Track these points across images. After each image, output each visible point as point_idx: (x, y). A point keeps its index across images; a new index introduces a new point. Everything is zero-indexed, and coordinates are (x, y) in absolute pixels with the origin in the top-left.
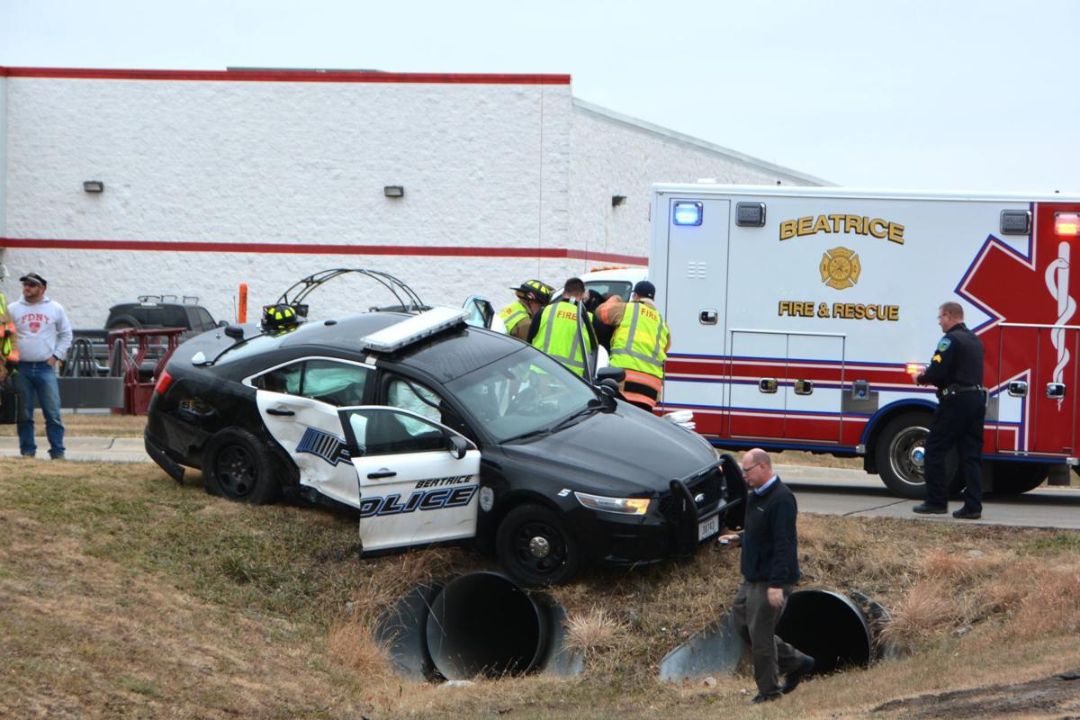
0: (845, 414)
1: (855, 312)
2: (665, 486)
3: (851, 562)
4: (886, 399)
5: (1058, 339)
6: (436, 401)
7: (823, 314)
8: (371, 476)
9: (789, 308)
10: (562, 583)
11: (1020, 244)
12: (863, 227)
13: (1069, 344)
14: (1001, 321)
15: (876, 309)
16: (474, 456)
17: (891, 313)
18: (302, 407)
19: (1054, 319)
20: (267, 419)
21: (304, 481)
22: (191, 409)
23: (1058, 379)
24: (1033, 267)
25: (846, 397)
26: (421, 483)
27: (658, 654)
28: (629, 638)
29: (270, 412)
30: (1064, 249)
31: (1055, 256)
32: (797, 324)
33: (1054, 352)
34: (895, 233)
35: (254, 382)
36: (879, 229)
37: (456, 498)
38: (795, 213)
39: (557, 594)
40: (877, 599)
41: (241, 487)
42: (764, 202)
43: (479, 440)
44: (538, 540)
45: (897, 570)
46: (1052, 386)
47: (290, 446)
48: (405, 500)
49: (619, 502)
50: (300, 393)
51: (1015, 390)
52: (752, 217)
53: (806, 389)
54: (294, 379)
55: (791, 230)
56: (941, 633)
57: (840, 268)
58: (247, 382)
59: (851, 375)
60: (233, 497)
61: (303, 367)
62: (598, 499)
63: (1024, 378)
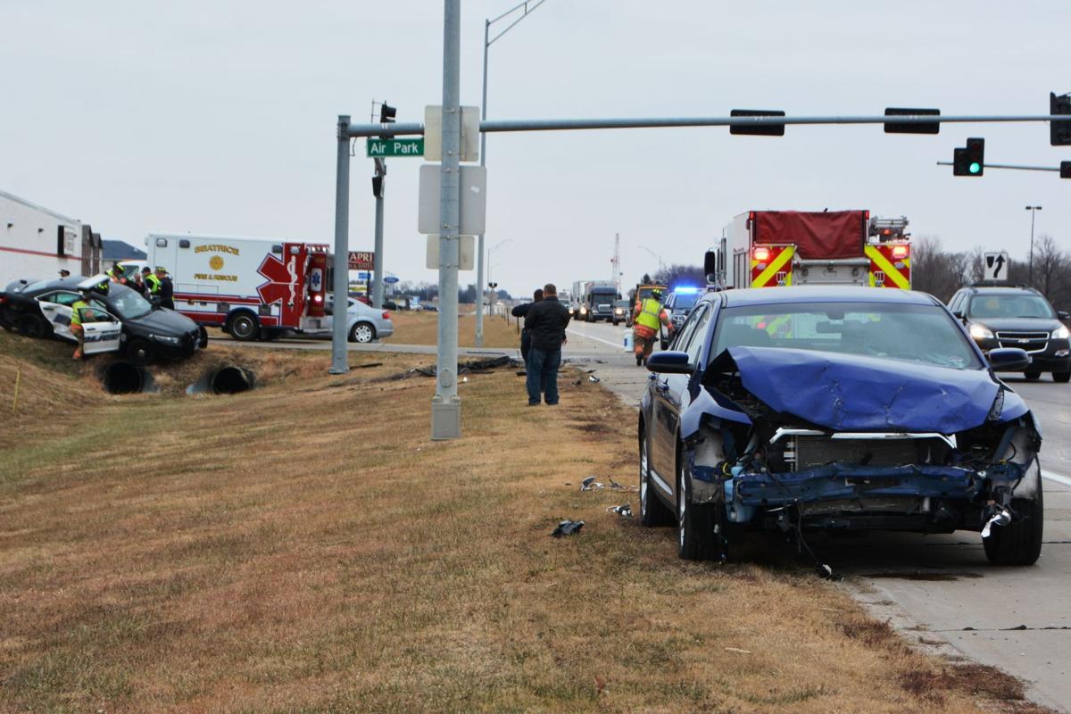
0: (218, 312)
1: (222, 278)
2: (183, 333)
3: (240, 358)
4: (233, 307)
5: (291, 288)
6: (104, 305)
7: (210, 278)
8: (89, 330)
9: (198, 276)
10: (149, 365)
11: (279, 256)
12: (225, 249)
13: (295, 290)
14: (273, 282)
15: (229, 277)
16: (120, 323)
17: (235, 278)
18: (57, 307)
19: (290, 281)
20: (43, 311)
21: (55, 331)
22: (14, 308)
23: (291, 302)
24: (283, 264)
25: (219, 307)
26: (103, 332)
27: (185, 386)
28: (175, 382)
29: (45, 309)
30: (294, 258)
31: (290, 260)
32: (201, 281)
33: (290, 293)
34: (236, 251)
35: (39, 299)
36: (230, 250)
37: (113, 337)
38: (200, 244)
39: (147, 368)
40: (250, 370)
41: (32, 333)
42: (189, 240)
43: (122, 319)
44: (141, 351)
45: (256, 361)
46: (289, 303)
47: (51, 320)
48: (98, 338)
49: (169, 339)
50: (56, 302)
51: (277, 305)
52: (185, 244)
53: (205, 304)
54: (53, 298)
55: (199, 249)
56: (275, 379)
57: (216, 263)
58: (36, 299)
59: (220, 299)
60: (29, 337)
61: (56, 294)
62: (162, 337)
63: (280, 301)
